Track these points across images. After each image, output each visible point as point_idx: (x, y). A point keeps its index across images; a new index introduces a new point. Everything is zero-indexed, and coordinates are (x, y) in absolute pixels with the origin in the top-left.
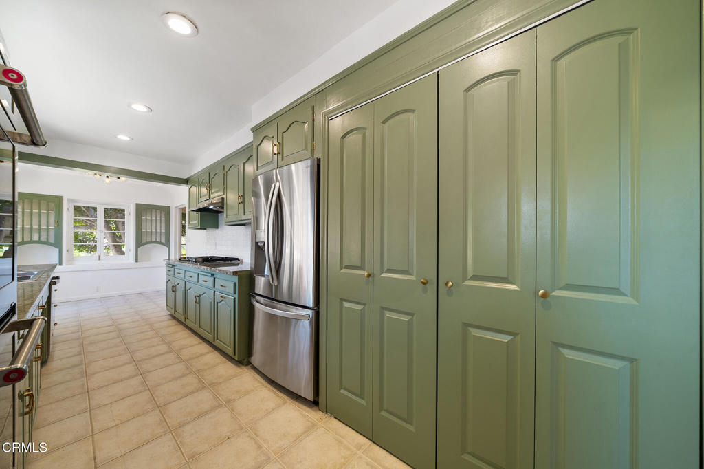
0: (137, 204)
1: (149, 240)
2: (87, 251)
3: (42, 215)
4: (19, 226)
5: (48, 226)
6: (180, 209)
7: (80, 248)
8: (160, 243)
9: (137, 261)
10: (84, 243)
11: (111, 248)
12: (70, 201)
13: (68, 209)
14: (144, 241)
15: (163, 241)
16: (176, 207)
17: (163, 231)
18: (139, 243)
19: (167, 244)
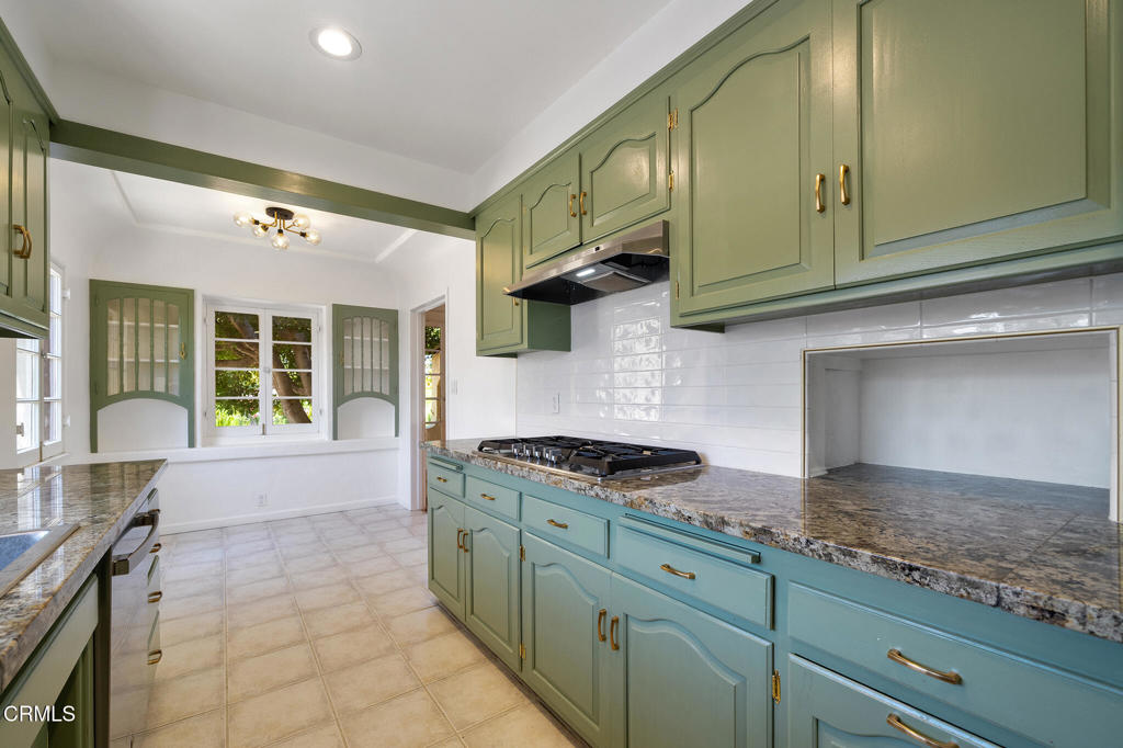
0: (334, 305)
1: (358, 389)
2: (242, 413)
3: (157, 334)
4: (113, 358)
5: (167, 358)
6: (422, 313)
7: (229, 407)
8: (380, 396)
9: (335, 438)
10: (235, 395)
11: (283, 406)
12: (208, 301)
13: (205, 320)
14: (348, 392)
15: (386, 391)
16: (413, 311)
17: (386, 367)
18: (340, 397)
19: (393, 397)
